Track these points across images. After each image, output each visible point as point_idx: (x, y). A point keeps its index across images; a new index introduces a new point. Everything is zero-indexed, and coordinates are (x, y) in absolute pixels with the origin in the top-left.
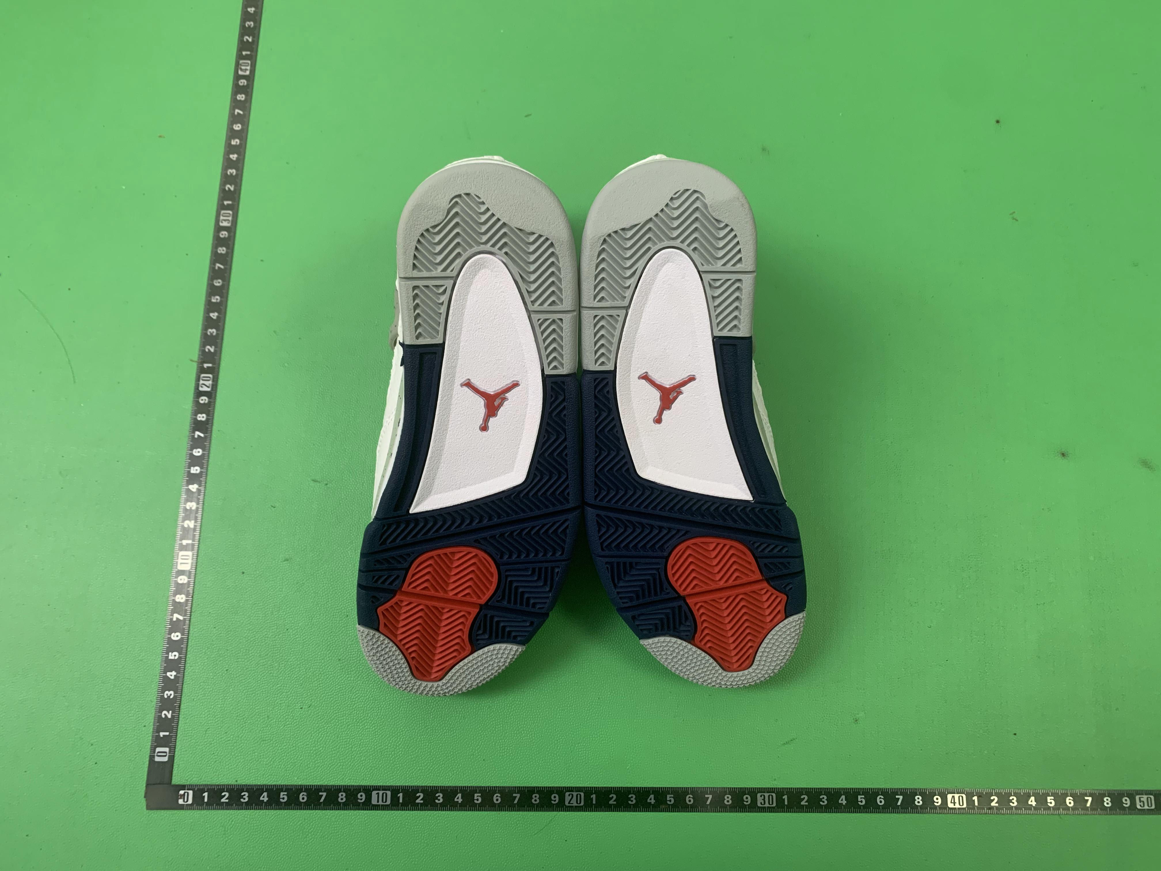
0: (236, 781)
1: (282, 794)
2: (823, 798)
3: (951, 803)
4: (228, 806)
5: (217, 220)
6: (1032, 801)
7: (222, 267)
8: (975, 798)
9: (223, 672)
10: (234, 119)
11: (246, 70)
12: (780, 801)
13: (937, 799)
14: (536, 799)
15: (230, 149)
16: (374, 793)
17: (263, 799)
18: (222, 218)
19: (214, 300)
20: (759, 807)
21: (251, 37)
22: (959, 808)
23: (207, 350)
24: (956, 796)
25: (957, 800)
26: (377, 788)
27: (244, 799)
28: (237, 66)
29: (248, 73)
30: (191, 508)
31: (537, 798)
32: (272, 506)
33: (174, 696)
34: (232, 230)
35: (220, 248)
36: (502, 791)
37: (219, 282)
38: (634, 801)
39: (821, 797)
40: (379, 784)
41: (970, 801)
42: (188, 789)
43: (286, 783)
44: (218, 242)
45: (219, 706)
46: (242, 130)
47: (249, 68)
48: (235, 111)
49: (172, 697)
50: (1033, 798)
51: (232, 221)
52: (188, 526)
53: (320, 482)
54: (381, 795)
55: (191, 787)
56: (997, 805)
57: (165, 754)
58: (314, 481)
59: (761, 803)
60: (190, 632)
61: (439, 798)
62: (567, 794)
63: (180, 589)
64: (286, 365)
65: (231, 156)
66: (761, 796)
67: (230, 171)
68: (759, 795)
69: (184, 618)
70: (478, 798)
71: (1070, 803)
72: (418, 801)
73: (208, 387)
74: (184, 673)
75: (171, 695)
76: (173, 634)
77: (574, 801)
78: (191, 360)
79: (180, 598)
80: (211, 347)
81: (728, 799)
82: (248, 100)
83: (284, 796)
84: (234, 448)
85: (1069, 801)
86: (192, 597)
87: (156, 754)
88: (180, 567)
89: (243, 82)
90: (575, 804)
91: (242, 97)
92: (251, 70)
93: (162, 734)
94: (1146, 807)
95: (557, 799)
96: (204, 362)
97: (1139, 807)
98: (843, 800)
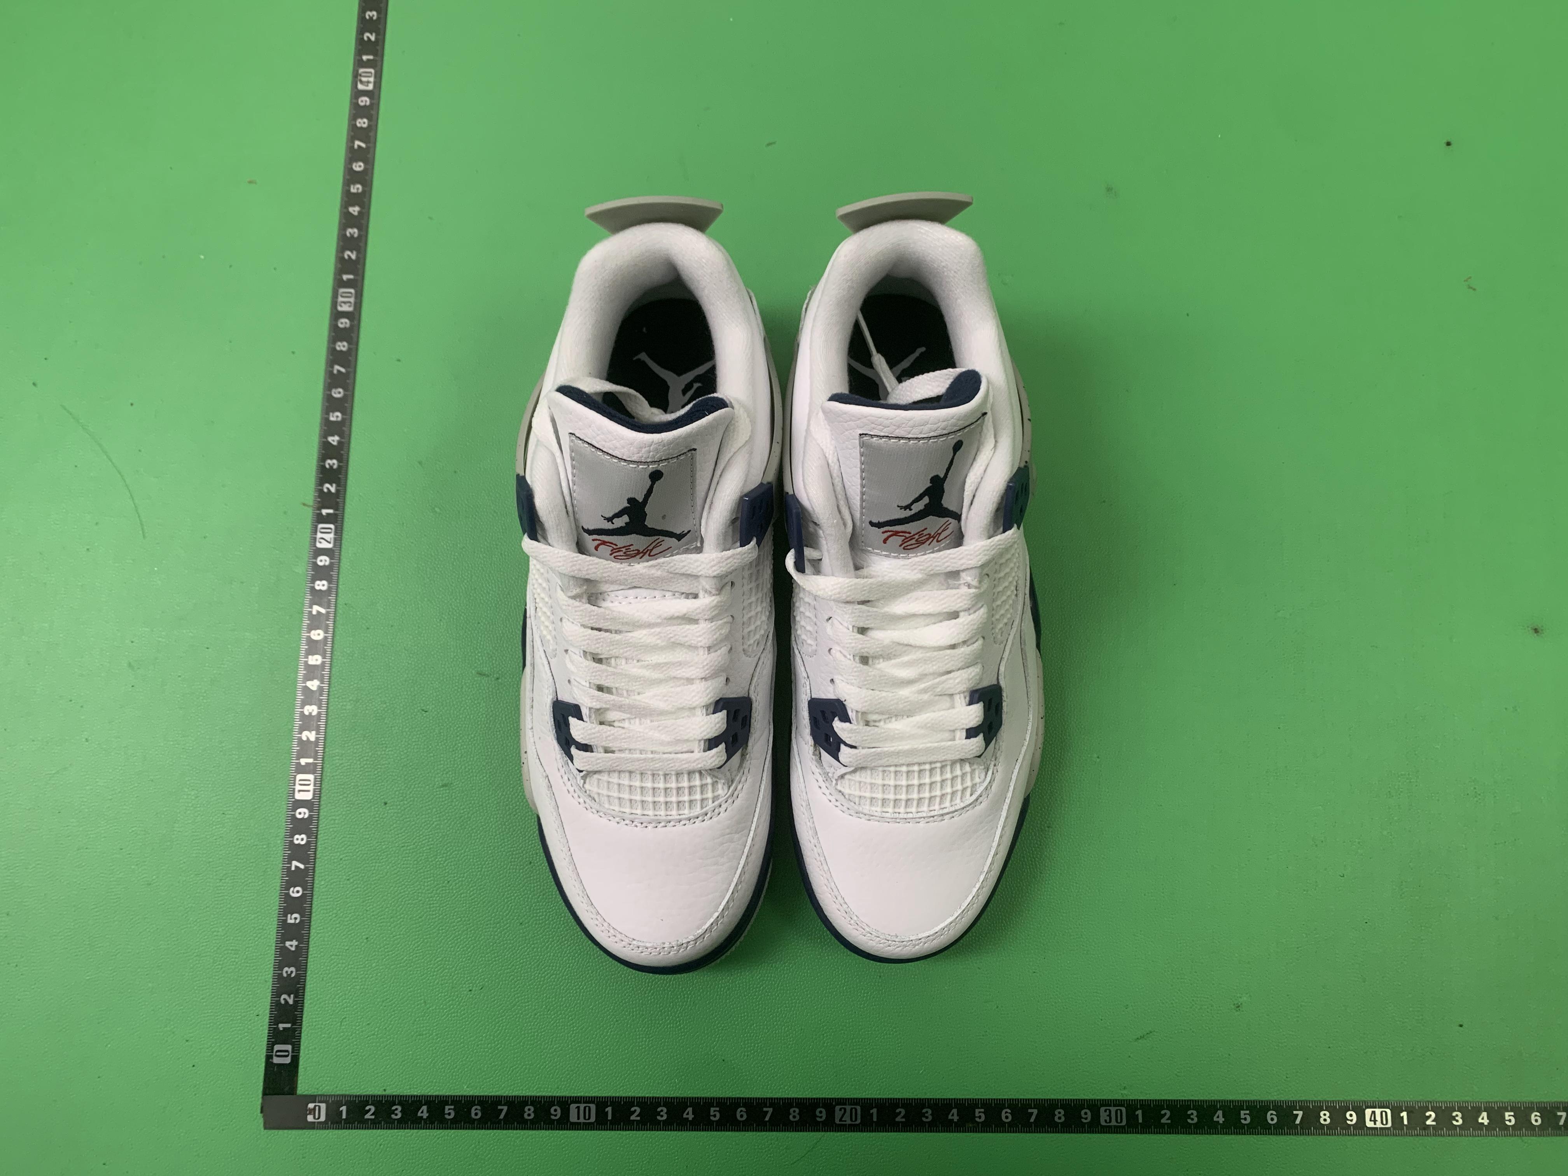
0: (385, 1090)
1: (447, 1107)
2: (1192, 1114)
3: (1371, 1120)
4: (374, 1124)
5: (334, 304)
6: (1484, 1119)
7: (343, 370)
8: (1404, 1114)
9: (361, 940)
10: (353, 155)
11: (368, 82)
12: (1132, 1117)
13: (1351, 1115)
14: (794, 1114)
15: (349, 199)
16: (573, 1107)
17: (422, 1115)
18: (340, 299)
19: (332, 419)
20: (1103, 1127)
21: (374, 34)
22: (1381, 1128)
23: (325, 490)
24: (1378, 1111)
26: (577, 1100)
27: (396, 1115)
28: (356, 76)
29: (371, 87)
30: (310, 713)
31: (796, 1114)
32: (423, 710)
33: (296, 974)
34: (354, 316)
35: (339, 343)
36: (749, 1103)
37: (339, 393)
38: (931, 1119)
39: (1189, 1112)
40: (579, 1095)
41: (1397, 1118)
42: (319, 1102)
43: (452, 1093)
44: (336, 334)
45: (358, 987)
46: (365, 170)
47: (372, 79)
48: (354, 143)
49: (293, 975)
50: (1484, 1114)
51: (355, 303)
52: (308, 738)
53: (488, 676)
54: (582, 1109)
55: (323, 1098)
56: (1434, 1123)
57: (287, 1054)
58: (480, 674)
59: (1106, 1121)
60: (315, 885)
61: (661, 1113)
62: (838, 1108)
63: (298, 826)
64: (437, 510)
65: (351, 209)
66: (1105, 1111)
67: (350, 231)
68: (1102, 1109)
69: (305, 867)
70: (715, 1114)
71: (1536, 1121)
72: (633, 1118)
73: (330, 543)
74: (308, 941)
75: (292, 972)
76: (292, 889)
77: (847, 1118)
78: (304, 504)
79: (300, 839)
80: (332, 486)
81: (1059, 1115)
82: (373, 128)
83: (449, 1111)
84: (368, 628)
85: (1535, 1118)
86: (316, 838)
87: (274, 1053)
88: (299, 796)
89: (364, 101)
90: (849, 1122)
91: (364, 123)
92: (375, 83)
93: (281, 1026)
95: (824, 1115)
96: (322, 506)
98: (1219, 1117)
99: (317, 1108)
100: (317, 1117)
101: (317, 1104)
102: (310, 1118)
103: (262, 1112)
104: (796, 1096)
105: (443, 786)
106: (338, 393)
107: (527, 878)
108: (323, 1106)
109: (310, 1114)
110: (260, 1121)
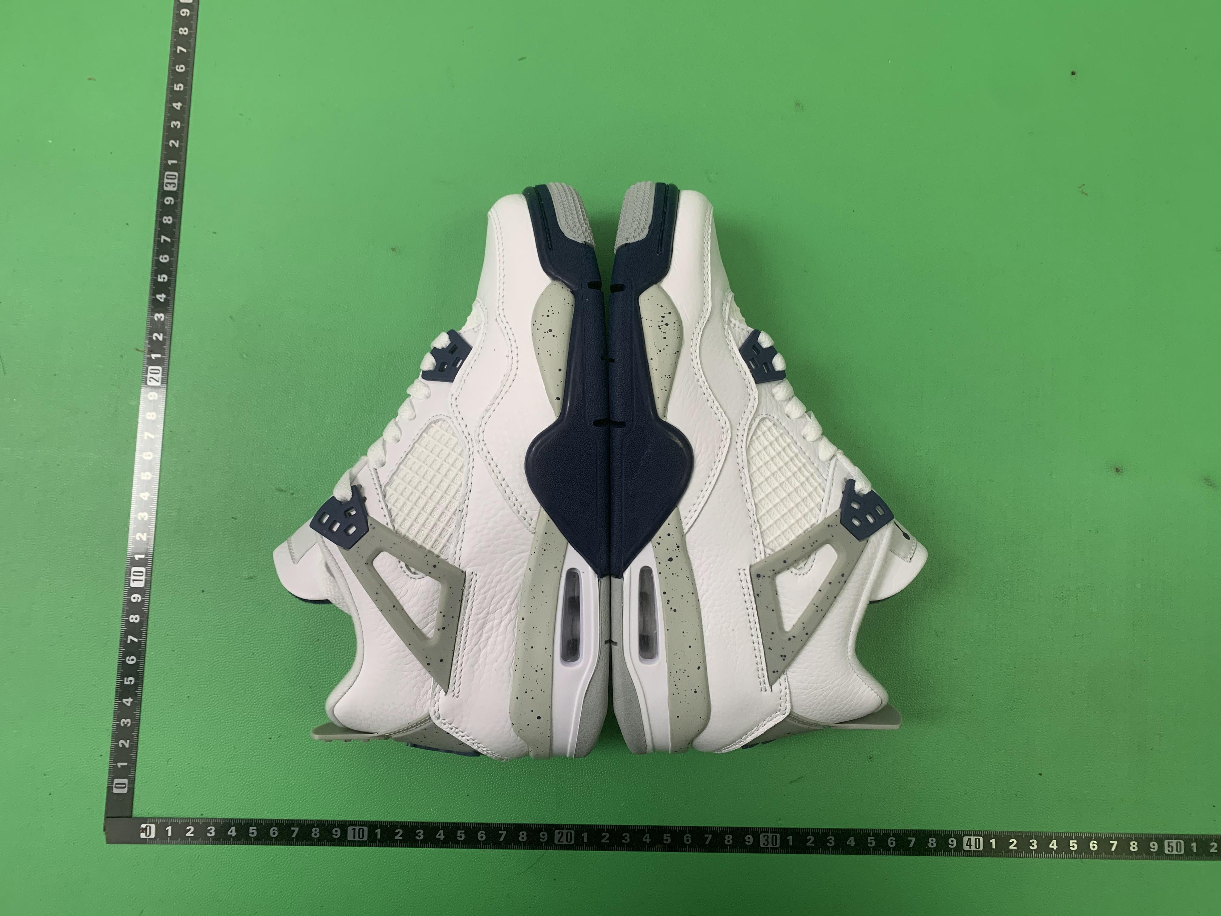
0: (202, 815)
1: (251, 828)
2: (832, 839)
3: (967, 845)
4: (193, 840)
5: (161, 185)
6: (1054, 845)
7: (169, 240)
8: (993, 841)
9: (184, 699)
10: (176, 58)
12: (784, 841)
13: (952, 841)
15: (173, 96)
16: (350, 829)
17: (231, 834)
18: (166, 181)
19: (160, 280)
20: (761, 848)
22: (975, 851)
23: (154, 338)
24: (973, 838)
26: (353, 823)
27: (211, 834)
29: (191, 1)
30: (143, 519)
31: (524, 836)
32: (233, 518)
33: (132, 725)
34: (178, 195)
35: (165, 218)
36: (487, 827)
37: (166, 259)
38: (629, 841)
39: (829, 838)
40: (355, 819)
41: (987, 844)
42: (150, 823)
43: (255, 817)
44: (163, 210)
45: (181, 735)
46: (186, 72)
48: (177, 48)
49: (129, 725)
50: (1054, 842)
51: (179, 184)
52: (141, 539)
53: (285, 492)
54: (357, 830)
55: (153, 820)
56: (1015, 848)
57: (124, 786)
58: (279, 490)
59: (764, 844)
60: (146, 655)
61: (419, 834)
62: (557, 832)
63: (132, 608)
64: (245, 356)
65: (174, 105)
66: (764, 836)
67: (173, 123)
68: (762, 835)
69: (139, 641)
70: (461, 835)
71: (1094, 847)
72: (397, 837)
73: (158, 381)
74: (141, 699)
75: (128, 723)
76: (128, 658)
77: (564, 839)
78: (137, 350)
79: (134, 619)
80: (160, 335)
81: (729, 840)
82: (192, 35)
83: (253, 831)
84: (189, 451)
85: (1093, 845)
86: (148, 618)
87: (114, 786)
88: (133, 585)
89: (185, 12)
90: (565, 842)
91: (185, 31)
93: (120, 765)
94: (1175, 852)
95: (546, 837)
96: (151, 351)
97: (1166, 852)
98: (851, 842)
99: (148, 828)
100: (148, 834)
101: (148, 825)
102: (143, 835)
103: (104, 830)
104: (524, 822)
105: (249, 578)
106: (164, 259)
107: (315, 652)
108: (153, 826)
109: (143, 832)
110: (103, 837)
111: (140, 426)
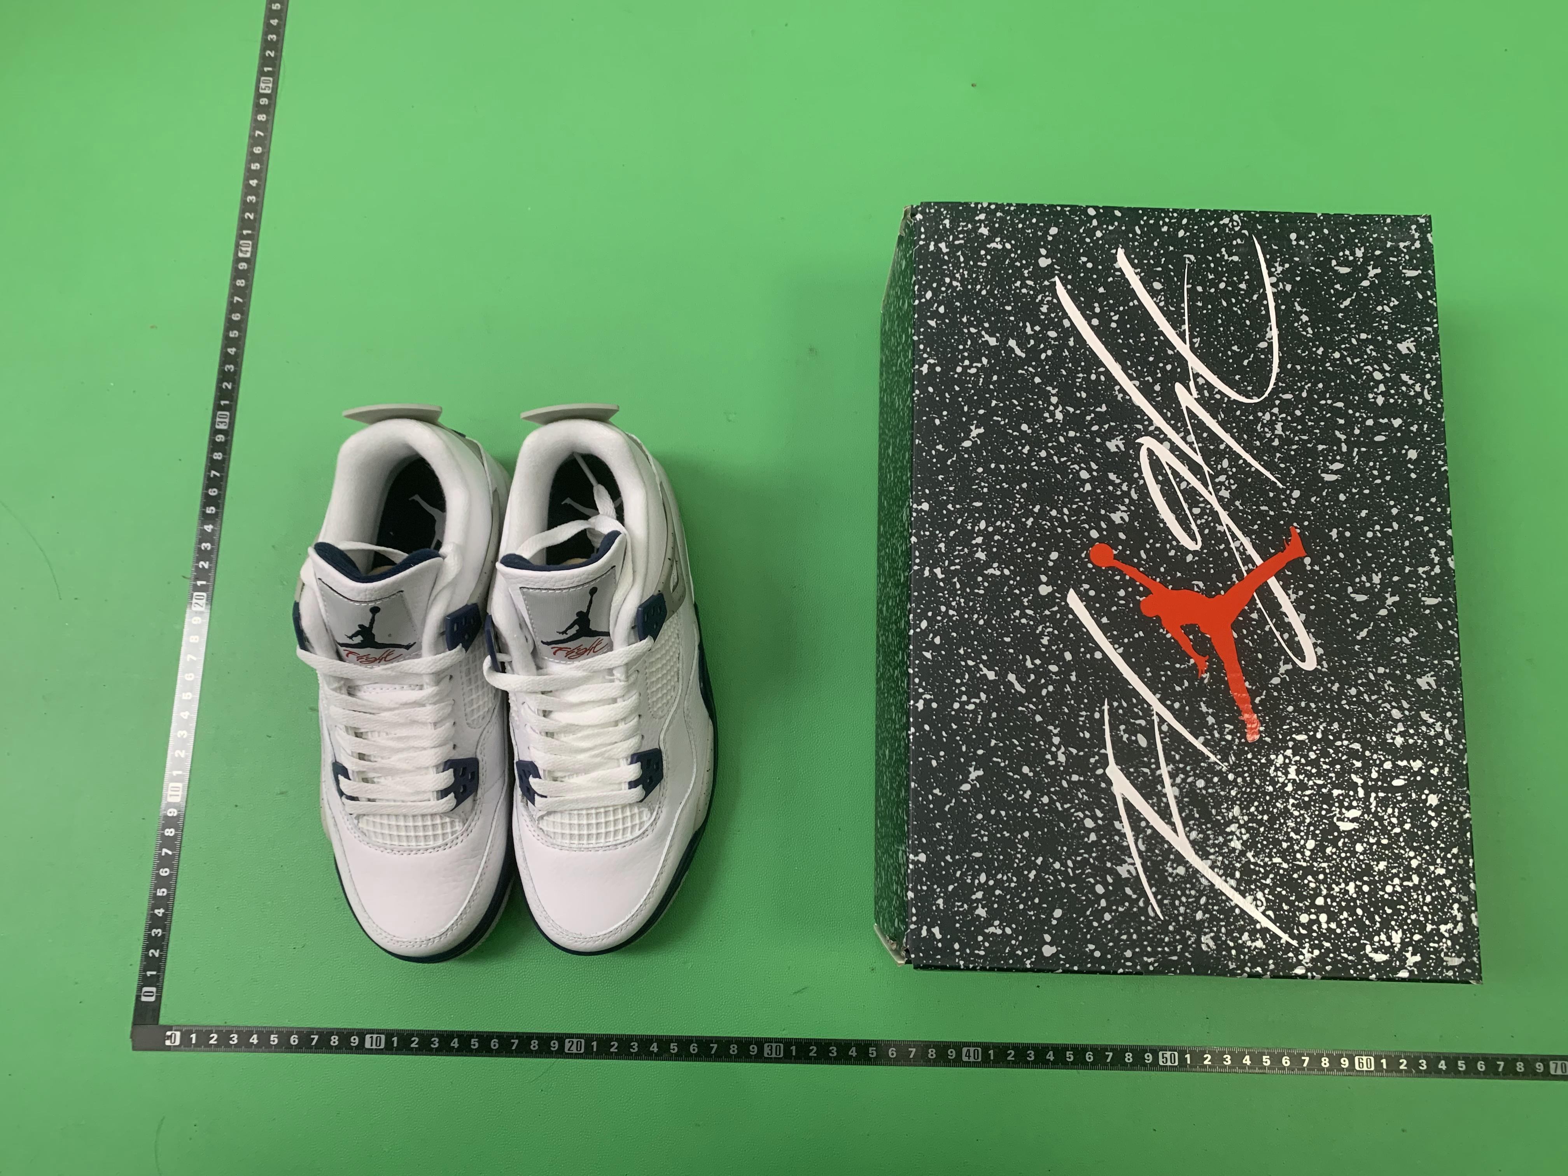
0: (226, 1023)
1: (272, 1036)
2: (834, 1049)
3: (965, 1056)
4: (216, 1048)
5: (213, 423)
6: (1050, 1056)
7: (218, 474)
8: (991, 1052)
9: (214, 910)
10: (232, 308)
11: (247, 251)
12: (788, 1051)
13: (951, 1052)
14: (534, 1045)
15: (228, 342)
16: (368, 1037)
17: (253, 1041)
18: (218, 419)
19: (208, 511)
20: (766, 1058)
21: (253, 214)
22: (973, 1062)
23: (201, 566)
24: (972, 1049)
25: (972, 1054)
26: (371, 1032)
27: (234, 1041)
28: (237, 246)
29: (248, 255)
30: (182, 737)
31: (536, 1045)
33: (162, 934)
34: (228, 434)
35: (216, 454)
36: (500, 1036)
38: (636, 1050)
39: (831, 1048)
40: (373, 1028)
41: (986, 1055)
42: (176, 1030)
43: (277, 1025)
44: (214, 446)
46: (241, 320)
47: (249, 249)
48: (233, 299)
49: (159, 935)
50: (1051, 1053)
51: (230, 423)
52: (180, 756)
54: (374, 1038)
56: (1013, 1059)
57: (152, 994)
59: (768, 1054)
60: (180, 867)
61: (434, 1043)
62: (567, 1040)
63: (169, 822)
65: (229, 350)
66: (768, 1046)
67: (227, 367)
68: (766, 1045)
69: (173, 853)
70: (475, 1043)
71: (1090, 1058)
72: (413, 1045)
73: (202, 606)
74: (173, 910)
75: (159, 933)
76: (161, 870)
77: (574, 1048)
78: (184, 576)
79: (170, 832)
80: (206, 563)
81: (734, 1049)
82: (249, 287)
83: (274, 1039)
84: (229, 672)
85: (1089, 1056)
86: (182, 831)
87: (142, 994)
88: (170, 799)
89: (243, 266)
90: (575, 1051)
91: (242, 283)
92: (252, 252)
93: (149, 973)
94: (1169, 1064)
95: (557, 1046)
96: (197, 579)
97: (1161, 1063)
98: (853, 1052)
99: (173, 1035)
100: (173, 1041)
101: (173, 1032)
102: (168, 1043)
103: (131, 1038)
104: (536, 1031)
105: (280, 794)
106: (213, 492)
108: (178, 1034)
109: (167, 1039)
110: (129, 1043)
111: (183, 649)
